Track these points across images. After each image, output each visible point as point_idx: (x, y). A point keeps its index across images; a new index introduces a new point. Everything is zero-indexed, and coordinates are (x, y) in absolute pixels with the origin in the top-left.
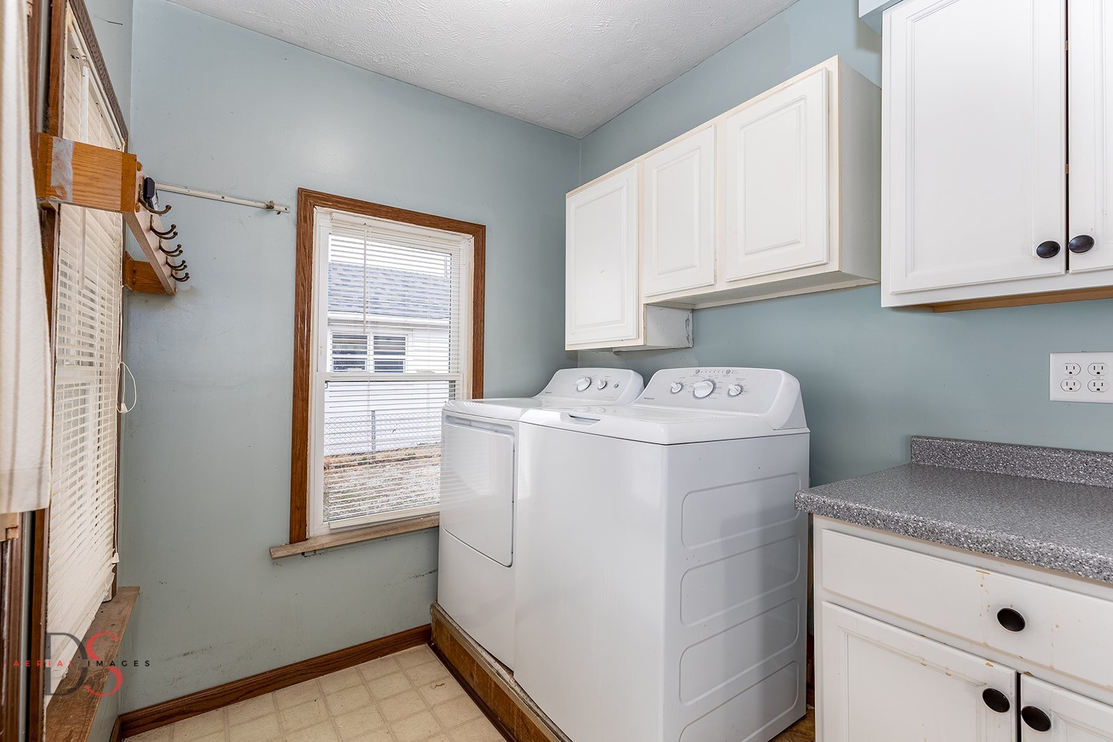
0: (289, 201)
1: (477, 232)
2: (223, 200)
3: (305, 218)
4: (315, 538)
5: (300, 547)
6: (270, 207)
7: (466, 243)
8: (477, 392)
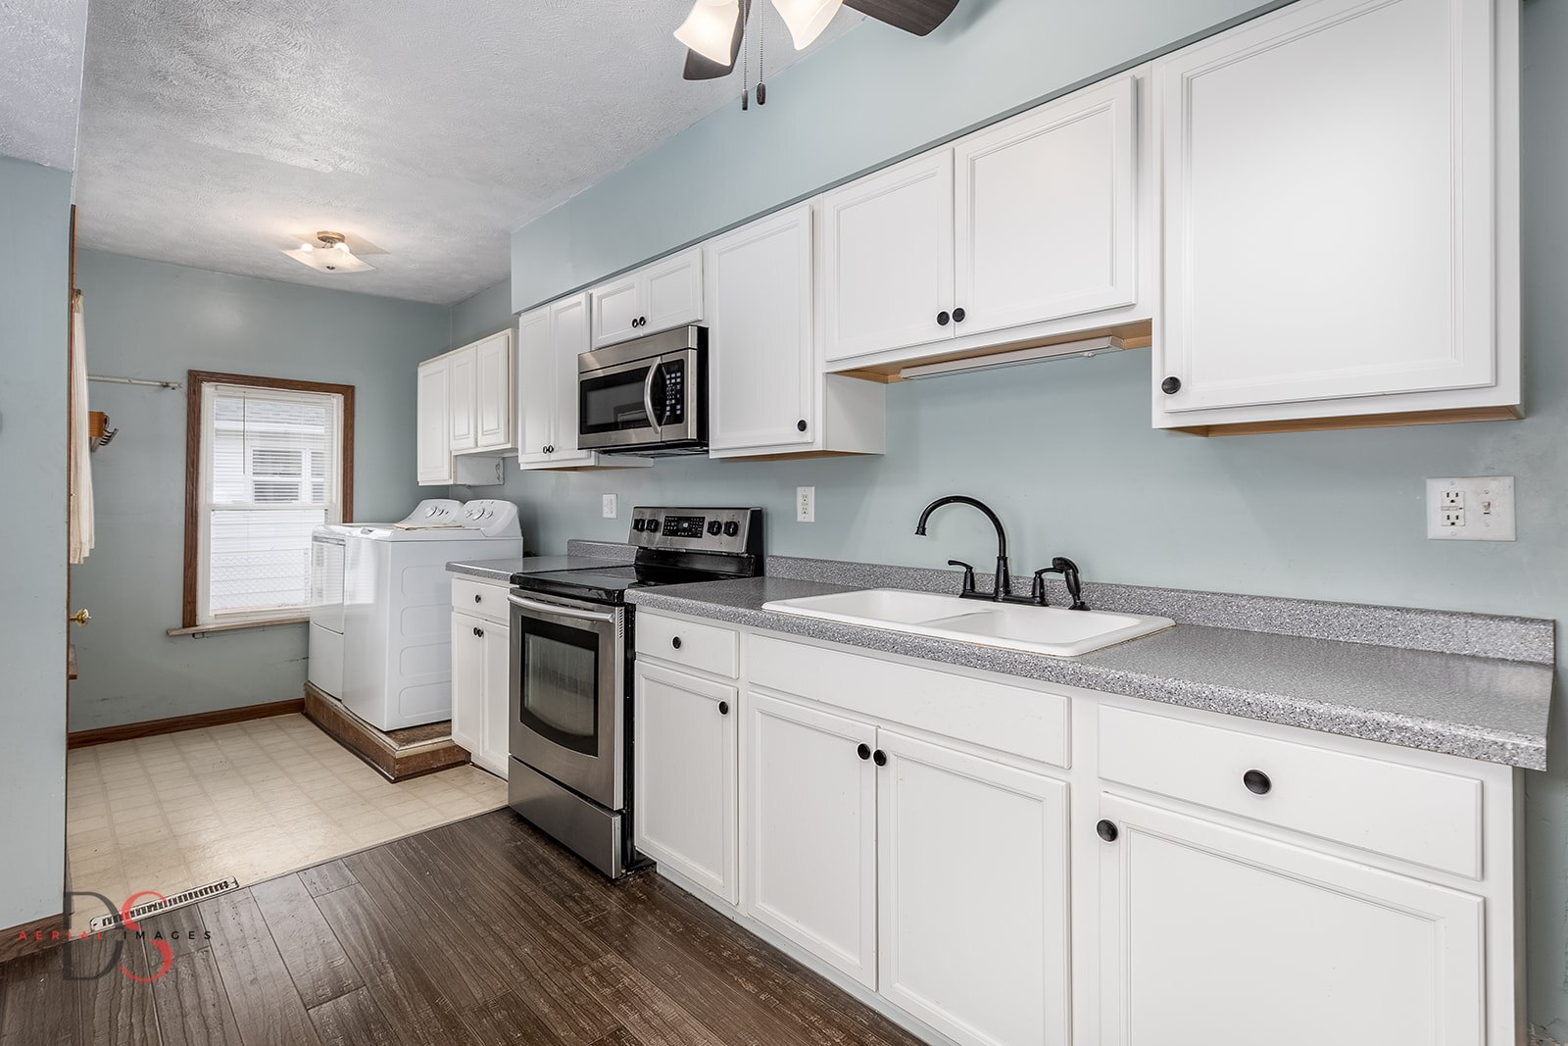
0: (182, 380)
1: (348, 392)
2: (130, 383)
3: (194, 391)
4: (203, 625)
5: (192, 630)
6: (166, 386)
7: (337, 401)
8: (348, 517)
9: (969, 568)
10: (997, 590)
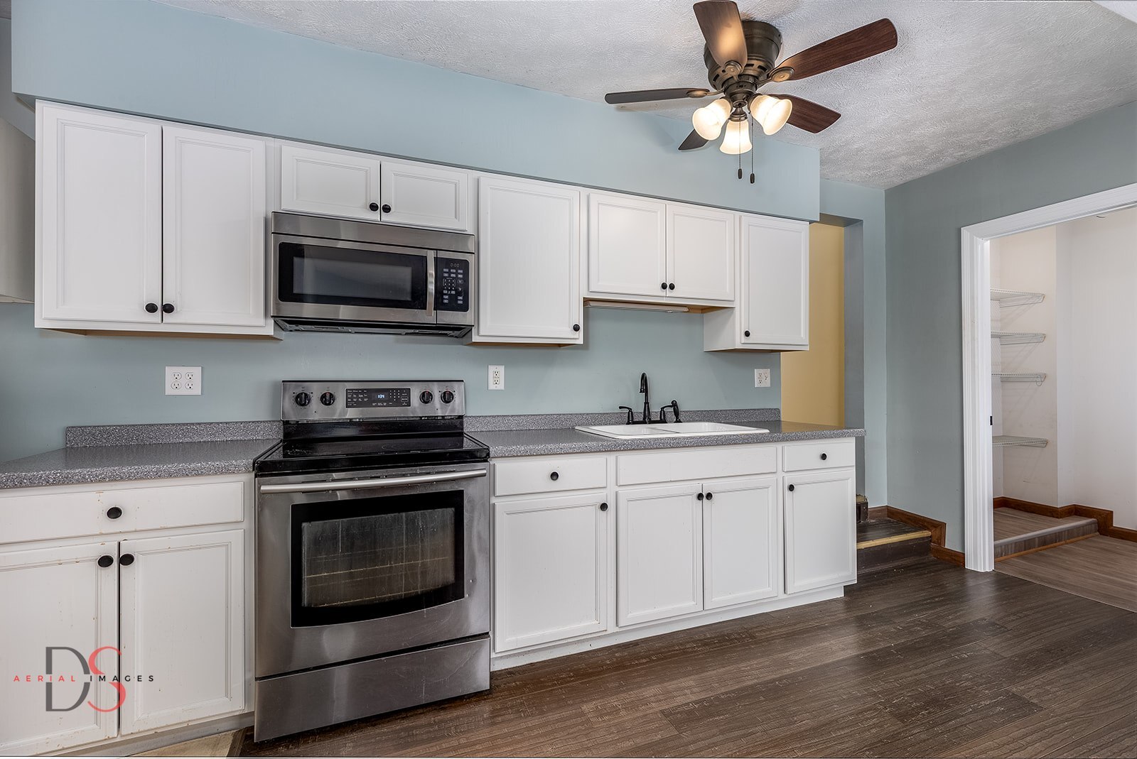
9: (630, 410)
10: (644, 419)
